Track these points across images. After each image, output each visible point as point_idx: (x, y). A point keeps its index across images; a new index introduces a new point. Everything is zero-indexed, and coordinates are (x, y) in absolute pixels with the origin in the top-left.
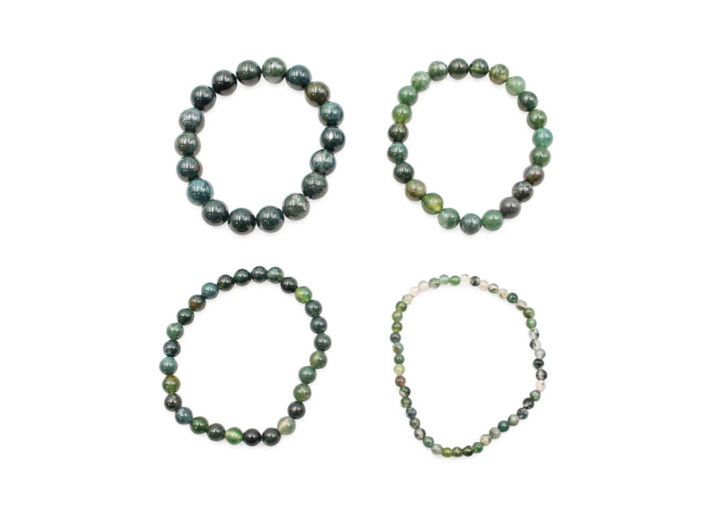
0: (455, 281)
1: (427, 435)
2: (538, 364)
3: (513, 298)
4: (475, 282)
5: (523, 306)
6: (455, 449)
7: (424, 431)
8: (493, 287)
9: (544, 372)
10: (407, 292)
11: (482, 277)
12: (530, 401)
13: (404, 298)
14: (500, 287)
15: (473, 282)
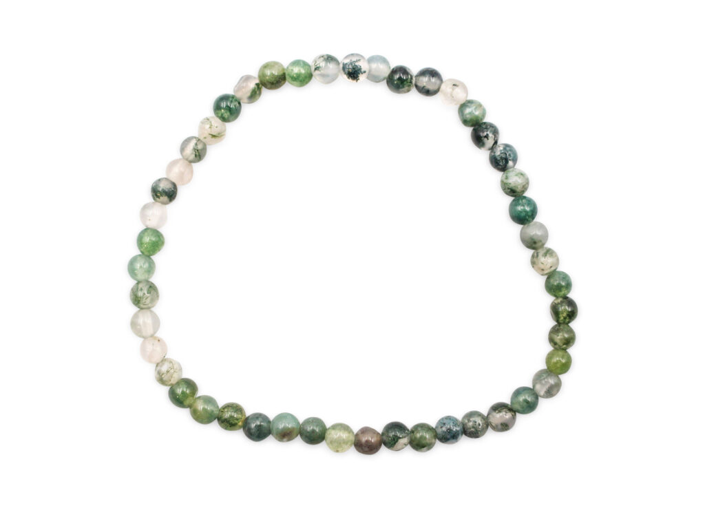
0: (151, 243)
1: (507, 401)
2: (399, 80)
3: (228, 108)
4: (166, 193)
5: (252, 85)
6: (551, 340)
7: (498, 407)
8: (189, 150)
9: (424, 73)
10: (149, 371)
11: (157, 173)
12: (480, 131)
13: (162, 381)
14: (194, 132)
15: (165, 198)
